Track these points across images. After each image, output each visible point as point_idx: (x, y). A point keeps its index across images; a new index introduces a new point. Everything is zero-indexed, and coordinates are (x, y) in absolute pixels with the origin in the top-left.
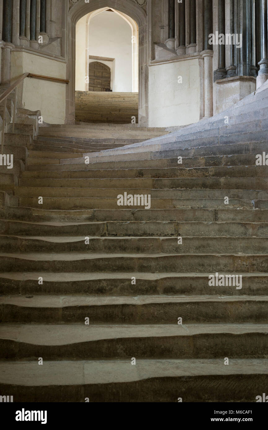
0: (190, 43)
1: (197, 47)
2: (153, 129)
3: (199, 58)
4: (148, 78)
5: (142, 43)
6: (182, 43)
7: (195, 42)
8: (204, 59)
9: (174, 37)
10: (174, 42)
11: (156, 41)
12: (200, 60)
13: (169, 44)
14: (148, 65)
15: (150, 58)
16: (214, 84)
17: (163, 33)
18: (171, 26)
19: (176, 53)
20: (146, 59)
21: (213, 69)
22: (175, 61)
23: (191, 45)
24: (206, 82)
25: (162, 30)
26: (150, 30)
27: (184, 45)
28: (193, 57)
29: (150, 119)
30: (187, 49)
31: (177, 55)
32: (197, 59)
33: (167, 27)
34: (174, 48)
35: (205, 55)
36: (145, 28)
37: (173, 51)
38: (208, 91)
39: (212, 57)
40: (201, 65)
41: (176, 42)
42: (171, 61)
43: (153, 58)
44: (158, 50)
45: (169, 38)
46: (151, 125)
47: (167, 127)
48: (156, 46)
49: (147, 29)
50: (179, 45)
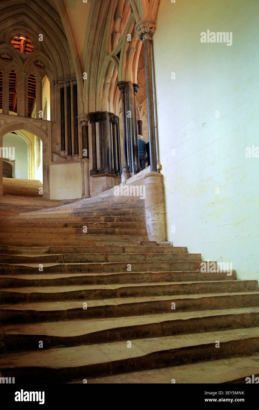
0: (75, 154)
1: (80, 156)
2: (53, 201)
3: (81, 163)
4: (49, 171)
5: (45, 152)
6: (70, 153)
7: (78, 154)
8: (84, 163)
9: (65, 150)
10: (65, 152)
11: (54, 151)
12: (81, 164)
13: (62, 153)
14: (49, 164)
15: (51, 161)
16: (90, 177)
17: (58, 148)
18: (63, 143)
19: (67, 159)
20: (48, 161)
21: (89, 169)
22: (66, 163)
23: (76, 155)
24: (86, 176)
25: (57, 145)
26: (51, 145)
27: (72, 155)
28: (77, 162)
29: (51, 194)
30: (73, 157)
31: (67, 160)
32: (80, 163)
33: (60, 144)
34: (65, 156)
35: (84, 161)
36: (47, 143)
37: (65, 158)
38: (87, 181)
39: (89, 162)
40: (83, 167)
41: (66, 153)
42: (64, 163)
43: (52, 161)
44: (55, 157)
45: (62, 150)
46: (52, 198)
47: (62, 200)
48: (54, 154)
49: (48, 144)
50: (68, 155)
